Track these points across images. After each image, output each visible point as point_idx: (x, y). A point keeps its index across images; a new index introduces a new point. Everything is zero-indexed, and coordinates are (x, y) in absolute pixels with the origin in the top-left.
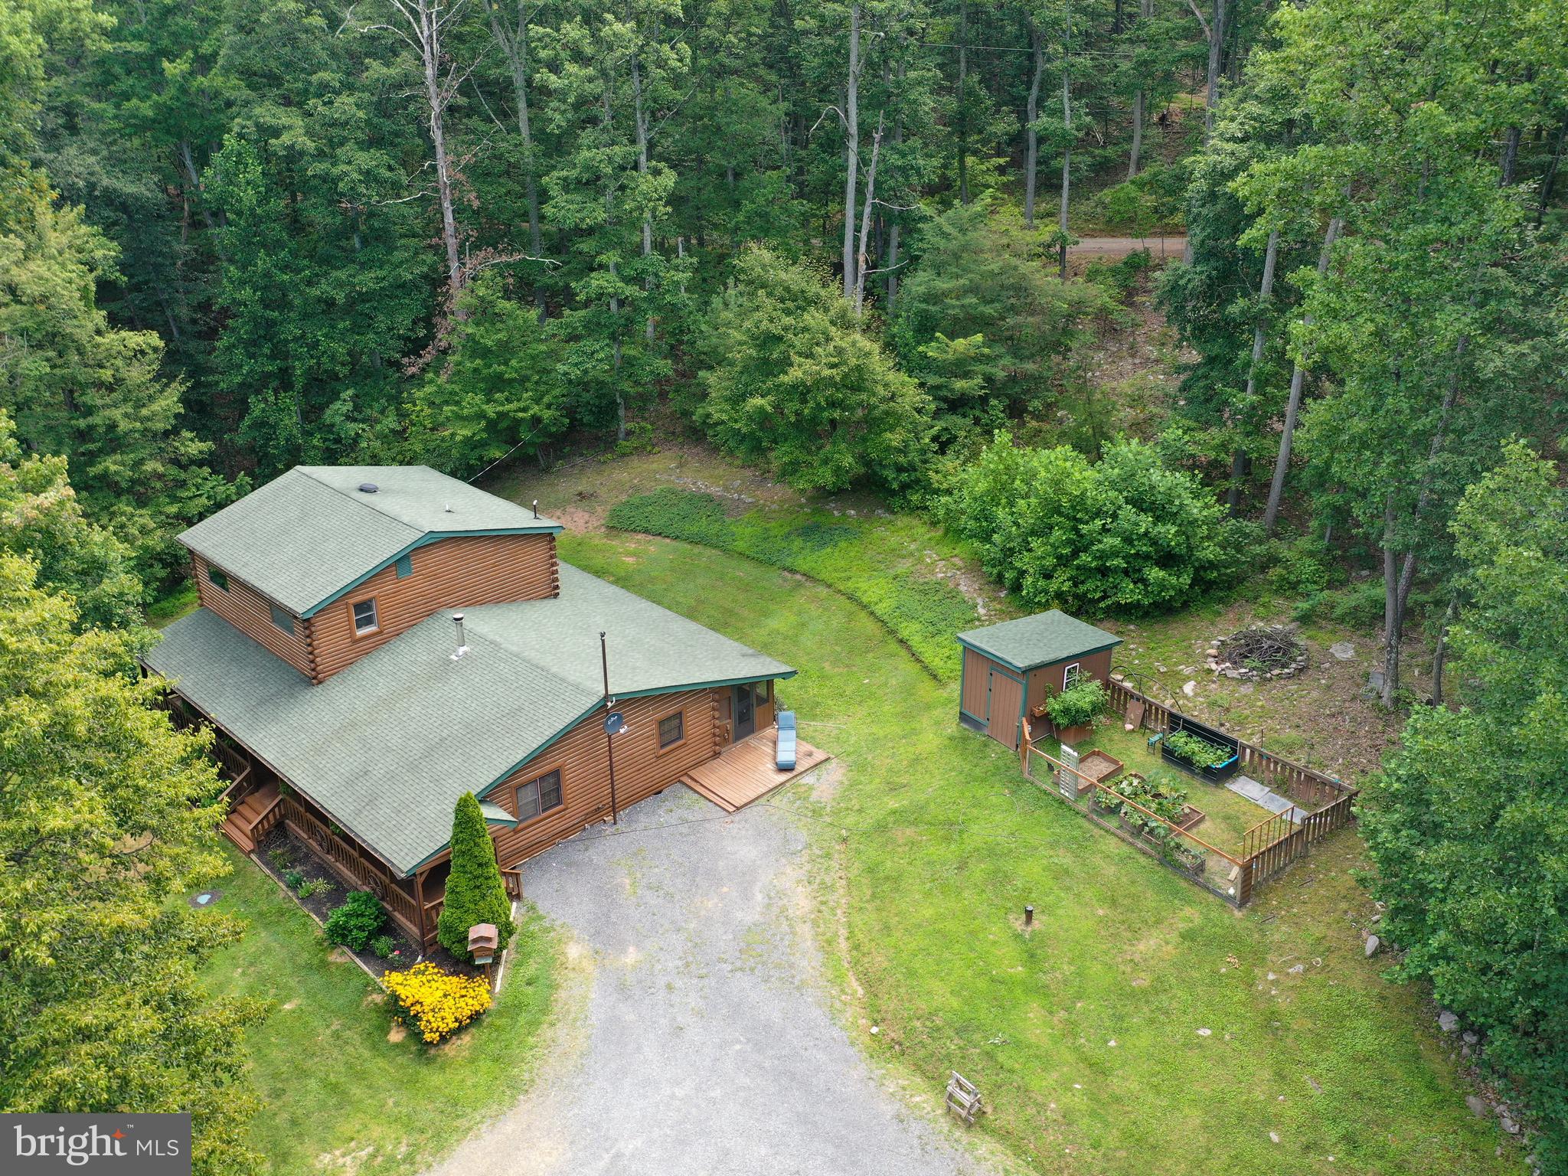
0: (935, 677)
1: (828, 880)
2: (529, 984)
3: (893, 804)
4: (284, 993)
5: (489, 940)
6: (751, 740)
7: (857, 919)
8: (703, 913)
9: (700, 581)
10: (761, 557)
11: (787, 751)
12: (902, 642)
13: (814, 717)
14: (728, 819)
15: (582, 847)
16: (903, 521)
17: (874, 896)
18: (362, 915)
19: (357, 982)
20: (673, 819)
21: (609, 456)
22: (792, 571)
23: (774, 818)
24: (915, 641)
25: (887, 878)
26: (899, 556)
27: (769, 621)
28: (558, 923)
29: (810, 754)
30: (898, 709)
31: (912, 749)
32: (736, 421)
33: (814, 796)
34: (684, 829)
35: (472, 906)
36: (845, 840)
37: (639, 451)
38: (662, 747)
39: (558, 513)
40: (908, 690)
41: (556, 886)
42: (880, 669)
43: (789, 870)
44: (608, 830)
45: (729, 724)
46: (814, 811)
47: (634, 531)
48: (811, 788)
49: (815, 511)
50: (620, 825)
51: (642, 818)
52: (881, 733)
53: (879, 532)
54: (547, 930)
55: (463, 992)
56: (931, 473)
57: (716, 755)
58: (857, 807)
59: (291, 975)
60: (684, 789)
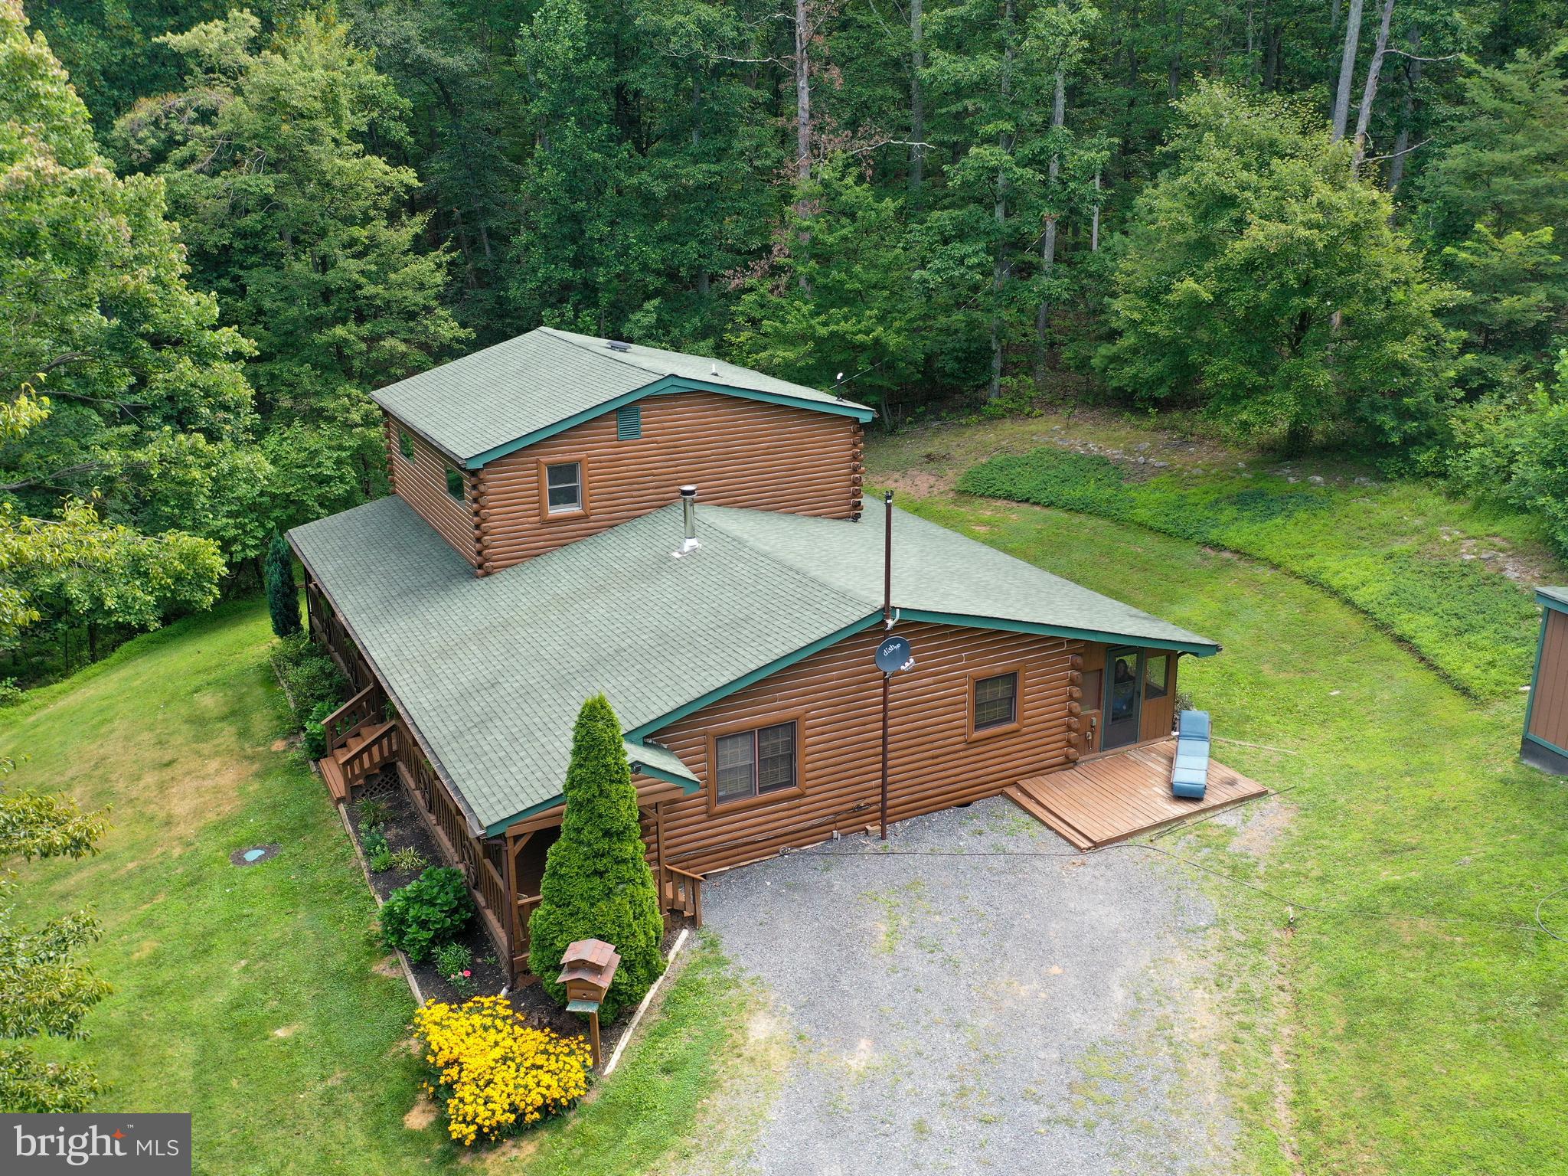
0: (1466, 692)
1: (1256, 987)
2: (666, 1071)
3: (1388, 874)
4: (286, 1009)
5: (596, 969)
6: (1133, 752)
7: (1313, 1067)
8: (1008, 1003)
9: (1076, 555)
10: (1172, 528)
11: (1192, 768)
12: (1401, 640)
13: (1242, 735)
14: (1078, 860)
15: (819, 863)
16: (1401, 490)
17: (1351, 1031)
18: (431, 903)
19: (395, 1012)
20: (983, 844)
21: (974, 418)
22: (1218, 547)
23: (1160, 870)
24: (1426, 640)
25: (1380, 1002)
26: (1394, 533)
27: (1175, 608)
28: (750, 975)
29: (1232, 783)
30: (1395, 735)
31: (1427, 792)
32: (1152, 324)
33: (1236, 845)
34: (999, 863)
35: (584, 906)
36: (1291, 925)
37: (1015, 414)
38: (977, 727)
39: (897, 476)
40: (1415, 709)
41: (761, 916)
42: (1360, 677)
43: (1180, 957)
44: (871, 845)
45: (1096, 717)
46: (1234, 868)
47: (993, 496)
48: (1230, 833)
49: (1257, 478)
50: (891, 843)
51: (929, 836)
52: (1363, 766)
53: (1359, 505)
54: (724, 984)
55: (540, 1060)
56: (1453, 421)
57: (1070, 763)
58: (1314, 874)
59: (309, 985)
60: (1008, 806)
